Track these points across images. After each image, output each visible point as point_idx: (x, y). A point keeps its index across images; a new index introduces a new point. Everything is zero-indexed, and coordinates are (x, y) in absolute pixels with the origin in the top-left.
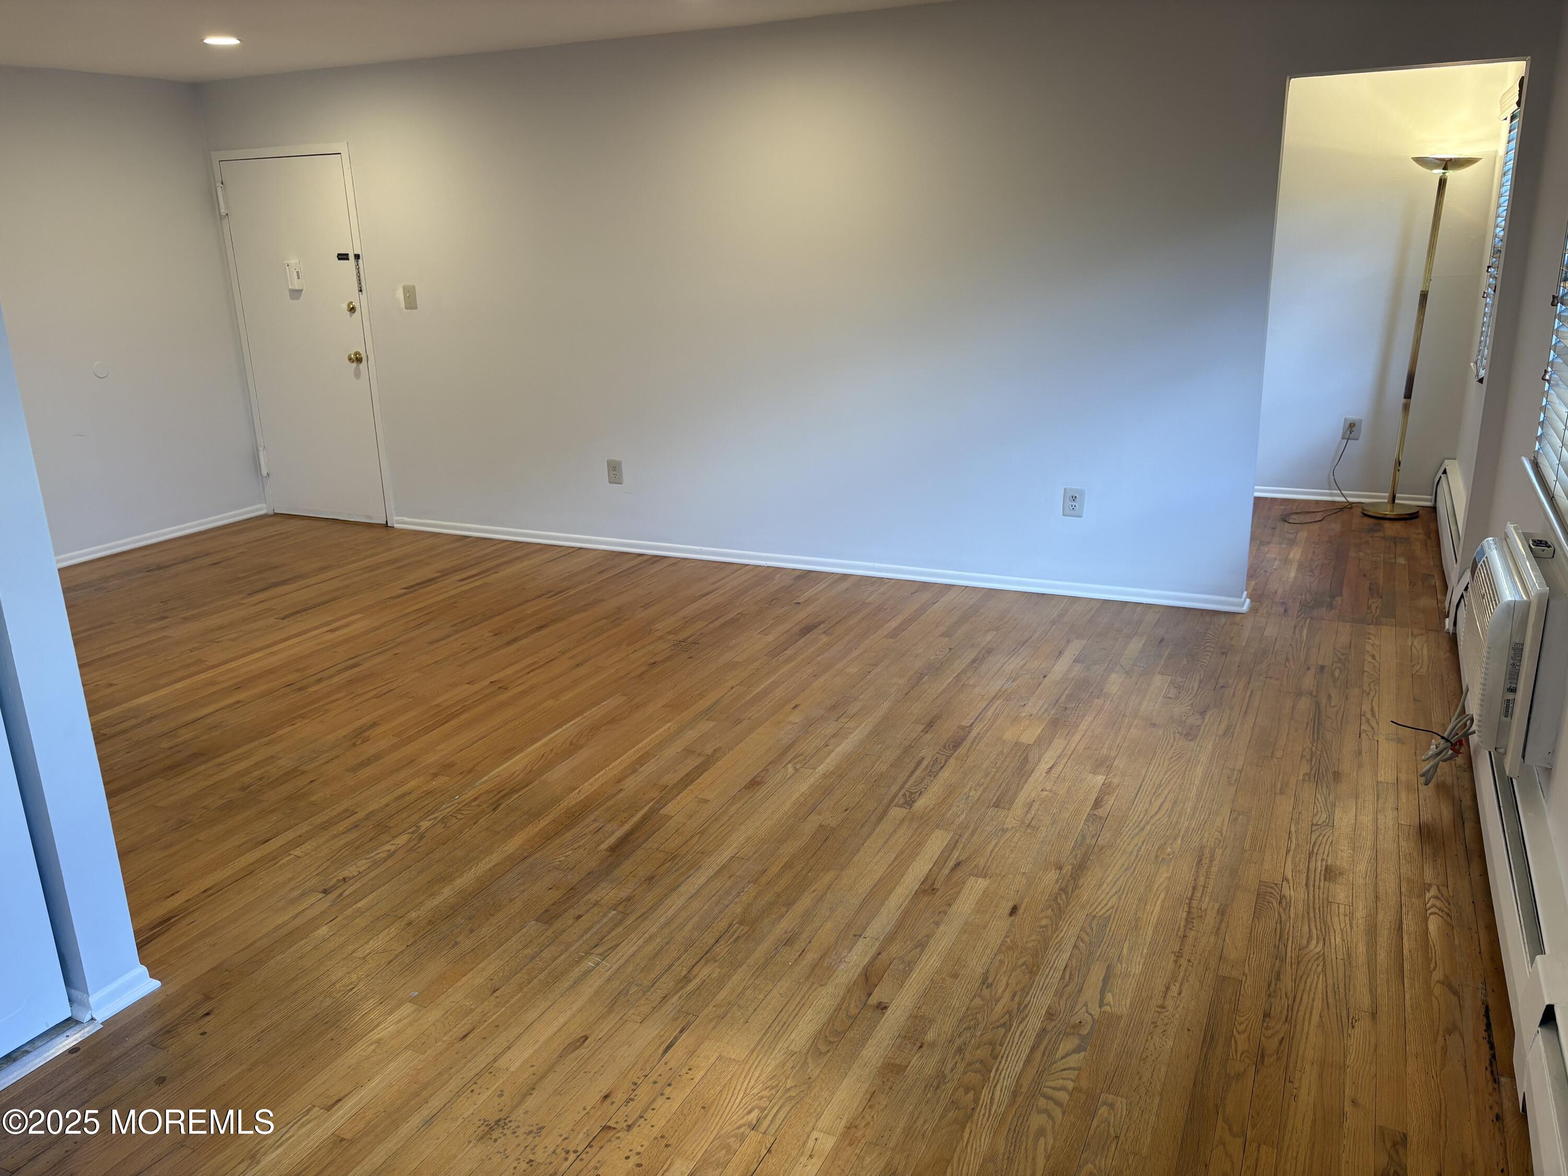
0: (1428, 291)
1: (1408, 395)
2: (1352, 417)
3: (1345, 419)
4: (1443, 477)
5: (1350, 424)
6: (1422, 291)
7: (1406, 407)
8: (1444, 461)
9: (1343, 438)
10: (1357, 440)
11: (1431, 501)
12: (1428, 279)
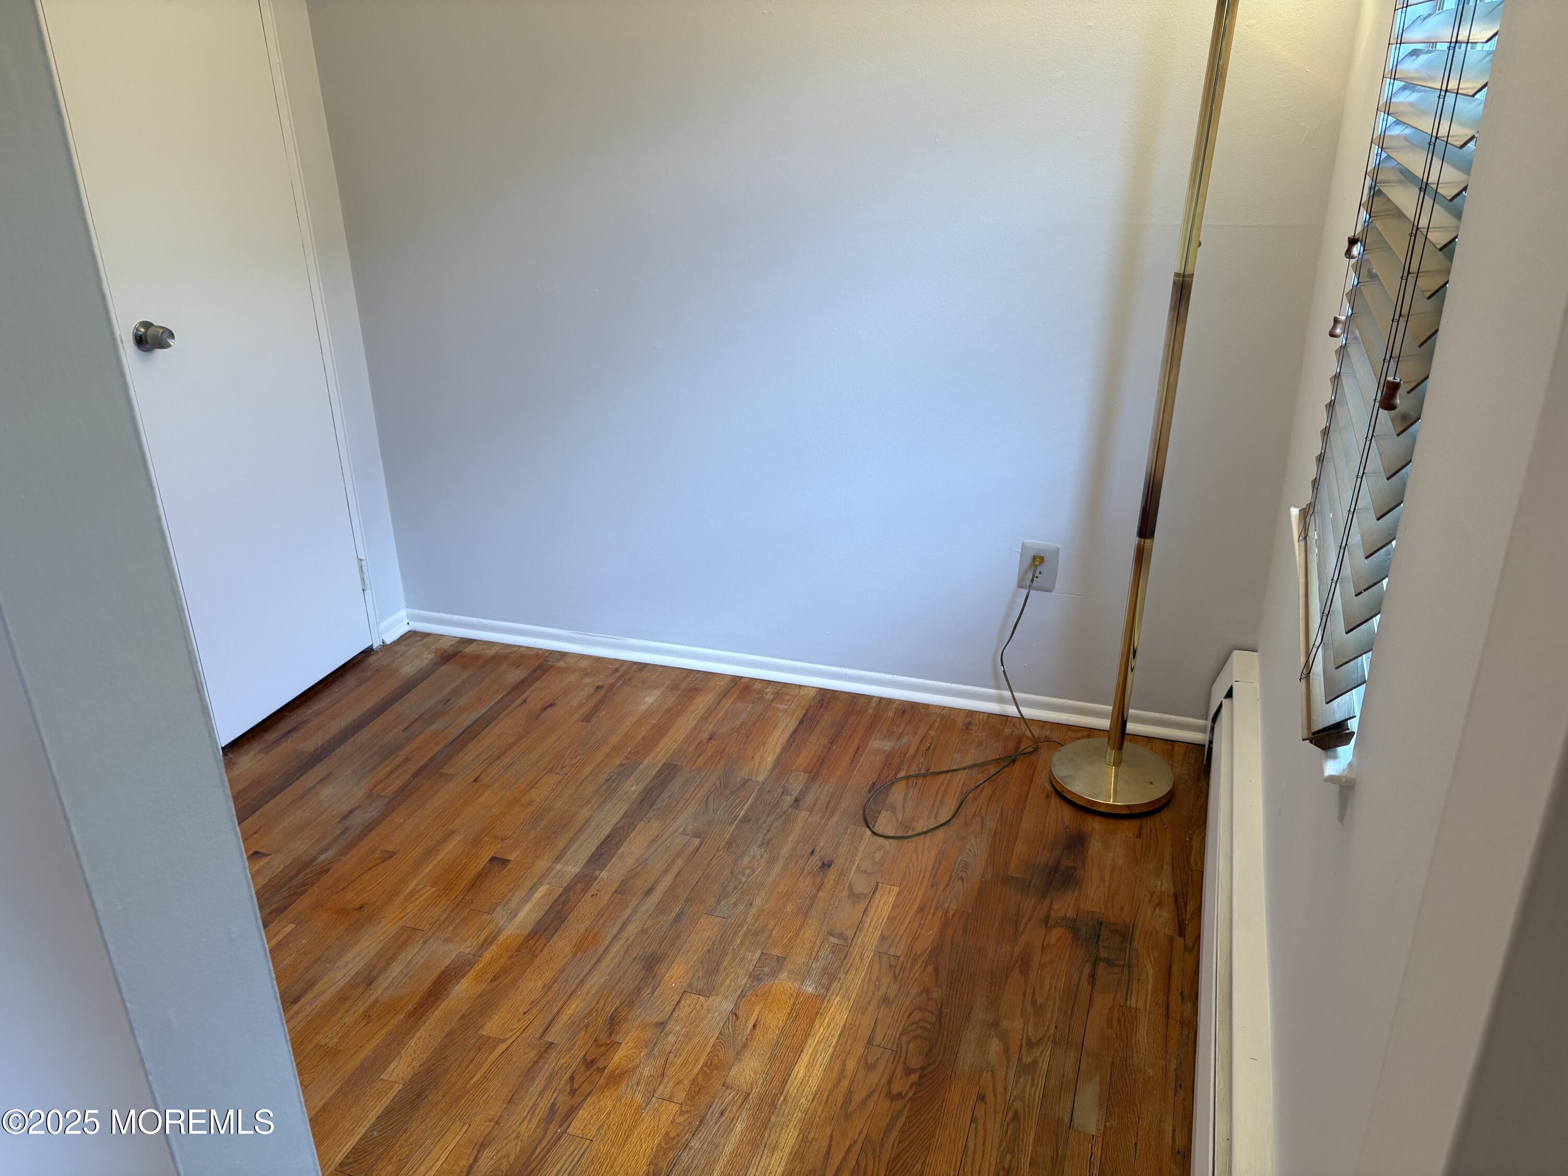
0: (1192, 276)
1: (1146, 528)
2: (1039, 541)
3: (1024, 546)
4: (1226, 702)
5: (1034, 558)
6: (1177, 275)
7: (1141, 557)
8: (1228, 655)
9: (1020, 586)
10: (1050, 591)
11: (1202, 730)
12: (1191, 243)
